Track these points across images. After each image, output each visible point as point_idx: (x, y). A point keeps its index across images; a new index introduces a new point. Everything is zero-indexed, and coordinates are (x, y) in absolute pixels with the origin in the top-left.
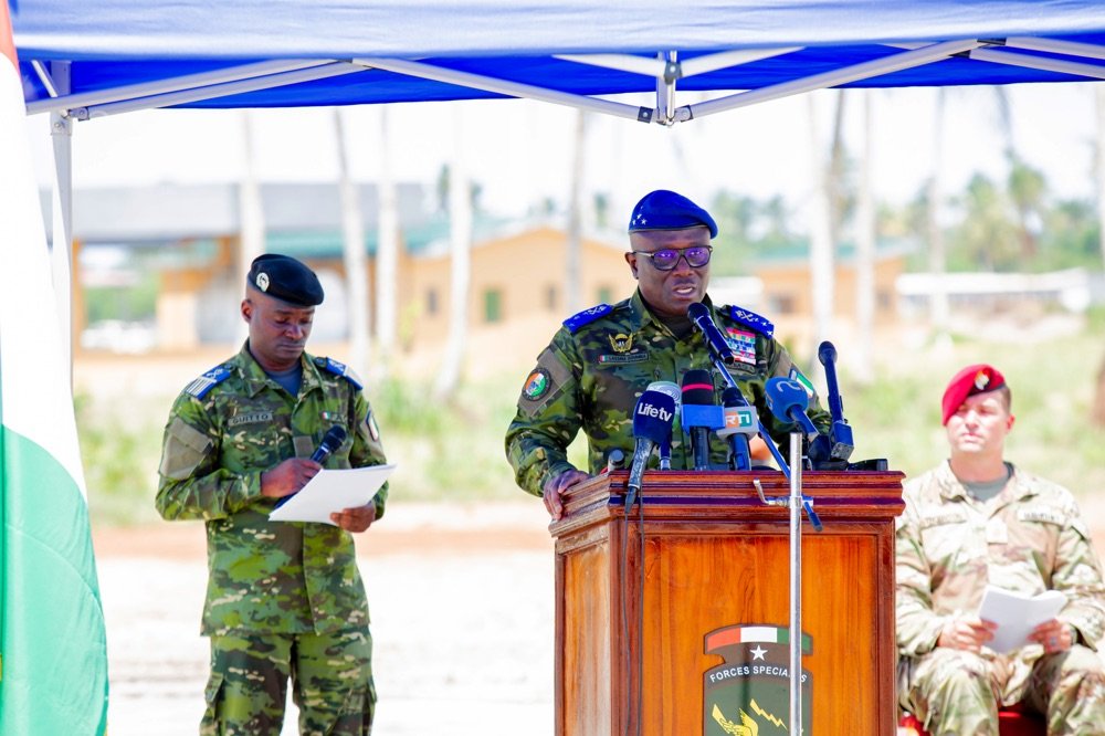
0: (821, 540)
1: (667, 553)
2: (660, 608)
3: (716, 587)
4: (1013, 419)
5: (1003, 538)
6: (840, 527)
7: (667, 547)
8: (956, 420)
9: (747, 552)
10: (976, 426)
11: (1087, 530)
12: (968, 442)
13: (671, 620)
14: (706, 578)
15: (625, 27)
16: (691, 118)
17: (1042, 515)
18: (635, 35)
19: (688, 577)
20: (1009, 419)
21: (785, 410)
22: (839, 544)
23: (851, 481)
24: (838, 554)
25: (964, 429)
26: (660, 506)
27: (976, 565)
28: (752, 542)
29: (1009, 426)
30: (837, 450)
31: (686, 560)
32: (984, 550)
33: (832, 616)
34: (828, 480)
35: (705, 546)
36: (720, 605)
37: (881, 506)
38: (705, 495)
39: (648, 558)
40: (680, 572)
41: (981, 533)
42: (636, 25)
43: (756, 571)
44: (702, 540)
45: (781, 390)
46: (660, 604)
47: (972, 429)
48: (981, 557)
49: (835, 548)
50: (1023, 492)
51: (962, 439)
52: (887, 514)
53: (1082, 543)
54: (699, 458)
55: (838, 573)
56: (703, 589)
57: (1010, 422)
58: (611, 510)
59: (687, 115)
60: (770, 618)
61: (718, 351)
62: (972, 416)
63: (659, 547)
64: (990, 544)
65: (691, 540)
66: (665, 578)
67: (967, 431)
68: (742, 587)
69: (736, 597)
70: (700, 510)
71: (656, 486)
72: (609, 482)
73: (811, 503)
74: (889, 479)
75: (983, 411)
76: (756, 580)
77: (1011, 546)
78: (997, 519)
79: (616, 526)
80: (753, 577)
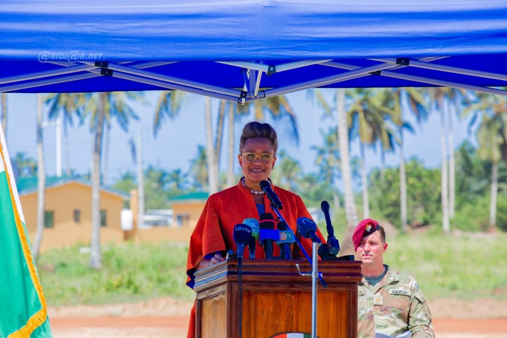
0: (324, 293)
1: (253, 298)
2: (250, 324)
3: (276, 314)
4: (387, 245)
5: (381, 303)
6: (333, 287)
7: (253, 296)
8: (360, 249)
9: (290, 298)
10: (369, 251)
11: (422, 298)
12: (366, 259)
13: (255, 330)
14: (271, 310)
15: (251, 48)
16: (265, 96)
17: (400, 292)
18: (254, 53)
19: (263, 309)
20: (385, 245)
21: (306, 233)
22: (332, 295)
23: (338, 265)
24: (332, 300)
25: (363, 253)
26: (251, 276)
27: (369, 315)
28: (292, 293)
29: (385, 248)
30: (332, 251)
31: (262, 302)
32: (372, 309)
33: (328, 329)
34: (327, 264)
35: (271, 295)
36: (277, 323)
37: (352, 277)
38: (271, 271)
39: (245, 301)
40: (259, 307)
41: (372, 300)
42: (256, 48)
43: (294, 307)
44: (269, 292)
45: (304, 223)
46: (250, 322)
47: (367, 253)
48: (370, 311)
49: (331, 296)
50: (392, 279)
51: (363, 257)
52: (354, 281)
53: (420, 304)
54: (268, 254)
55: (332, 308)
56: (270, 315)
57: (385, 247)
58: (228, 278)
59: (263, 95)
60: (300, 329)
61: (275, 204)
62: (367, 246)
63: (250, 295)
64: (375, 305)
65: (264, 292)
66: (252, 310)
67: (364, 253)
68: (288, 314)
69: (285, 319)
70: (269, 278)
71: (249, 266)
72: (227, 265)
73: (321, 275)
74: (355, 265)
75: (372, 243)
76: (294, 311)
77: (384, 306)
78: (378, 294)
79: (230, 285)
80: (293, 310)
